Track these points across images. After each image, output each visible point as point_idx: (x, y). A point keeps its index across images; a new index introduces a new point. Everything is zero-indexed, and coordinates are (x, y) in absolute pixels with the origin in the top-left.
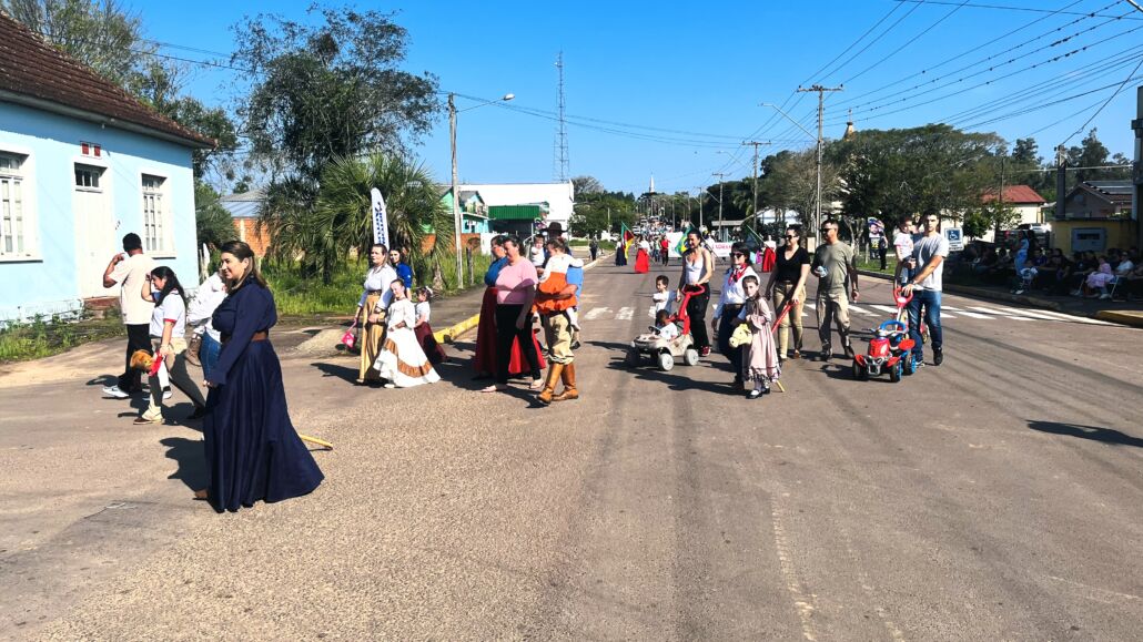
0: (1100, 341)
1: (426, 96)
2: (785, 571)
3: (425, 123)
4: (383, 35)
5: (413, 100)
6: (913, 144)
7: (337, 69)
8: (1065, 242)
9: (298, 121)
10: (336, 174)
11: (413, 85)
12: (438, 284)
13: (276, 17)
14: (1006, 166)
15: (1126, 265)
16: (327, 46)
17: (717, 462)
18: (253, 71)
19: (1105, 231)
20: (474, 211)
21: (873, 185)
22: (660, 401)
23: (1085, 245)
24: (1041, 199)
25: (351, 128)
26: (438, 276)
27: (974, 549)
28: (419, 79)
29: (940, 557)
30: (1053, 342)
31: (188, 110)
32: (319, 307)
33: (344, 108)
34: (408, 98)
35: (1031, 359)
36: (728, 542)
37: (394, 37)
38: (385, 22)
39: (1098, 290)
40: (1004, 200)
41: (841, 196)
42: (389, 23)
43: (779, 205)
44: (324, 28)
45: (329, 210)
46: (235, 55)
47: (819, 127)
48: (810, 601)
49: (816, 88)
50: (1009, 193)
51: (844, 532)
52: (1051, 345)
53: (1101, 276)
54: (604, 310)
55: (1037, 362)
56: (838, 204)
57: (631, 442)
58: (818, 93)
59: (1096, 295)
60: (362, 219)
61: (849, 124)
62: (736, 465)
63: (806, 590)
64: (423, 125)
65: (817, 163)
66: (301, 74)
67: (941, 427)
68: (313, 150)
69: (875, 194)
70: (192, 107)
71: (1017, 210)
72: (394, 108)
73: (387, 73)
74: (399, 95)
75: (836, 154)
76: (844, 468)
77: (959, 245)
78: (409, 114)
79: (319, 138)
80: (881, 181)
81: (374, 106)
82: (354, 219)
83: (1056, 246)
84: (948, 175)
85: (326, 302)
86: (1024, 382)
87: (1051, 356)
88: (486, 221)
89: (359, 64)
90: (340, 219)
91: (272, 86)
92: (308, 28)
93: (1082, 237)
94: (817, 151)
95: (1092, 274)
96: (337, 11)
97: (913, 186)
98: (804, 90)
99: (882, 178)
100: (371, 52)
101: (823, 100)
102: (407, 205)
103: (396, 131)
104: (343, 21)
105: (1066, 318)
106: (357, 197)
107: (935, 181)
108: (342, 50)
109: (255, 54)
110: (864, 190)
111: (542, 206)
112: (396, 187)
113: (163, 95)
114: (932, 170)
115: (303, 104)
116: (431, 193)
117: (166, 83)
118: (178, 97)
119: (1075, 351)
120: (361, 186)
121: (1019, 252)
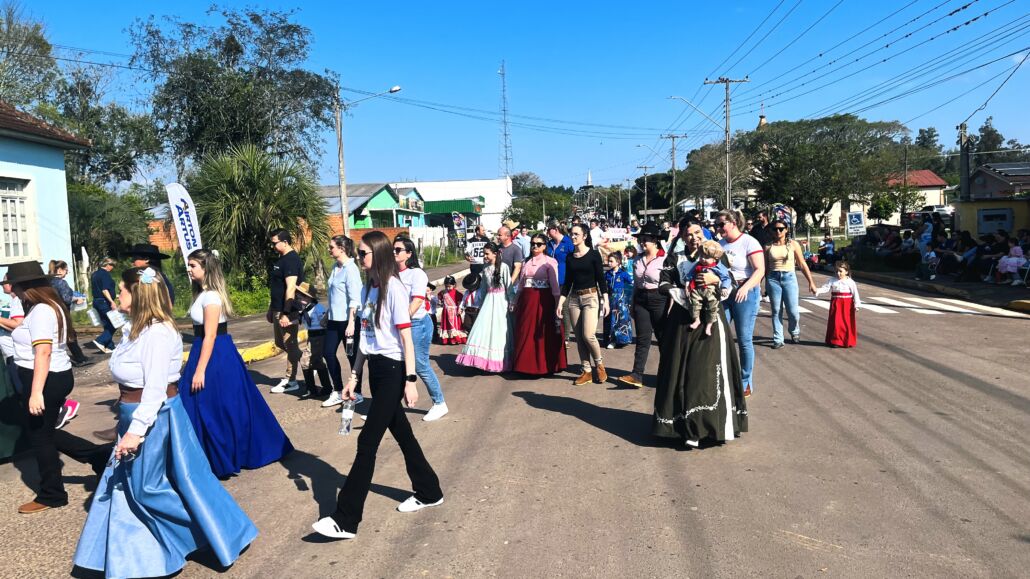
0: (1021, 344)
4: (284, 34)
5: (318, 99)
6: (821, 134)
7: (241, 69)
8: (970, 221)
9: (200, 122)
11: (312, 82)
13: (172, 18)
14: (909, 152)
16: (232, 48)
18: (155, 74)
19: (1010, 211)
20: (408, 206)
21: (784, 173)
23: (992, 227)
24: (942, 182)
25: (251, 126)
26: (321, 273)
28: (319, 77)
30: (968, 348)
31: (113, 116)
33: (243, 107)
35: (941, 378)
37: (296, 36)
38: (282, 21)
39: (1010, 275)
40: (908, 184)
41: (754, 184)
42: (291, 21)
43: (697, 194)
44: (223, 28)
46: (134, 57)
47: (726, 117)
49: (722, 80)
50: (913, 177)
52: (964, 352)
53: (1014, 260)
55: (950, 382)
56: (751, 192)
58: (724, 85)
59: (1008, 281)
60: (229, 217)
61: (762, 117)
64: (325, 121)
65: (726, 152)
66: (198, 75)
69: (786, 181)
70: (117, 113)
71: (921, 193)
73: (292, 73)
74: (296, 94)
75: (748, 145)
77: (861, 230)
78: (317, 113)
79: (220, 137)
80: (793, 168)
82: (220, 218)
83: (963, 228)
84: (855, 162)
86: (934, 421)
87: (966, 372)
88: (422, 216)
89: (264, 64)
91: (171, 87)
92: (206, 29)
93: (988, 218)
94: (725, 141)
95: (1004, 258)
96: (240, 13)
97: (822, 172)
98: (711, 82)
99: (793, 166)
100: (271, 51)
101: (729, 91)
102: (281, 201)
103: (305, 130)
104: (245, 21)
105: (978, 310)
106: (223, 195)
107: (843, 167)
108: (245, 51)
109: (153, 56)
110: (777, 178)
111: (476, 201)
112: (262, 183)
113: (87, 102)
114: (839, 158)
115: (202, 104)
116: (305, 189)
117: (89, 90)
118: (102, 103)
119: (996, 362)
120: (230, 184)
121: (923, 235)
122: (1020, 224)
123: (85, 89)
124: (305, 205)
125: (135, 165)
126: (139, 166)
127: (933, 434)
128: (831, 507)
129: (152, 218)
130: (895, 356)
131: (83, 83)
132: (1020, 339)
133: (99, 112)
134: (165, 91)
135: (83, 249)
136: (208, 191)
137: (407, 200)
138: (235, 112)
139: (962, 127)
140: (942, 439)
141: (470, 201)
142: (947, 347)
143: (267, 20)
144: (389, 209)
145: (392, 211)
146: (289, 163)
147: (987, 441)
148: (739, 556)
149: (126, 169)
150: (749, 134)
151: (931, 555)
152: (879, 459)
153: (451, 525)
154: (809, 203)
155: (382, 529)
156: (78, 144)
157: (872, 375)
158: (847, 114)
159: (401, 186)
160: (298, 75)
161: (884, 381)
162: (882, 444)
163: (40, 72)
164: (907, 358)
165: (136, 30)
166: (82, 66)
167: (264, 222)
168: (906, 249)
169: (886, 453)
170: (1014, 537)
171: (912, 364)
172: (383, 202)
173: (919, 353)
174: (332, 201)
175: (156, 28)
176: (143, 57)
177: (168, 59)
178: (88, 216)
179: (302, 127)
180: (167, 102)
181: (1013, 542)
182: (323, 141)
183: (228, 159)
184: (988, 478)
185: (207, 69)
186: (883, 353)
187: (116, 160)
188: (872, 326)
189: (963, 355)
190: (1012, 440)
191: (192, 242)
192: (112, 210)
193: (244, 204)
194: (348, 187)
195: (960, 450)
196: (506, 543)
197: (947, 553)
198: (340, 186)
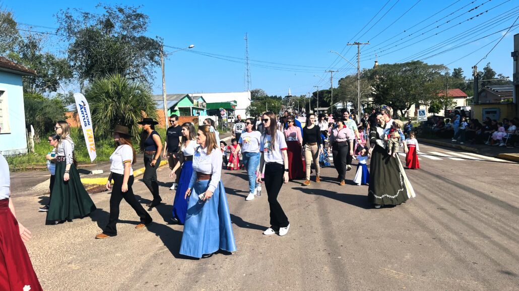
0: (503, 175)
4: (135, 18)
5: (152, 51)
6: (405, 71)
7: (113, 36)
8: (479, 115)
9: (92, 62)
11: (150, 43)
13: (78, 9)
14: (449, 80)
15: (513, 128)
16: (108, 25)
18: (69, 38)
19: (499, 109)
20: (198, 105)
21: (387, 89)
24: (465, 95)
25: (118, 65)
28: (153, 40)
30: (477, 177)
31: (48, 59)
35: (464, 192)
37: (141, 19)
38: (135, 12)
39: (498, 141)
40: (448, 96)
41: (372, 95)
42: (139, 12)
43: (343, 100)
44: (104, 15)
46: (59, 29)
47: (358, 62)
49: (356, 43)
50: (451, 92)
52: (475, 179)
53: (500, 134)
55: (468, 194)
56: (371, 99)
58: (357, 46)
59: (497, 144)
60: (106, 110)
61: (376, 62)
64: (156, 62)
65: (358, 79)
66: (91, 38)
69: (388, 94)
70: (50, 58)
71: (455, 100)
73: (139, 38)
74: (141, 49)
75: (369, 76)
77: (425, 118)
78: (152, 58)
82: (102, 110)
83: (475, 117)
84: (422, 84)
87: (476, 189)
88: (205, 110)
89: (125, 33)
91: (77, 45)
92: (96, 15)
93: (488, 112)
94: (357, 74)
95: (496, 133)
96: (112, 7)
97: (406, 90)
98: (350, 44)
99: (391, 87)
100: (128, 27)
101: (360, 49)
102: (133, 102)
103: (146, 67)
104: (115, 12)
105: (482, 158)
106: (104, 99)
107: (416, 87)
108: (115, 26)
109: (68, 29)
110: (384, 93)
111: (232, 103)
112: (124, 93)
113: (34, 52)
114: (414, 82)
115: (93, 53)
116: (146, 96)
117: (36, 46)
118: (42, 53)
119: (491, 184)
120: (107, 93)
121: (455, 121)
122: (503, 116)
123: (33, 45)
124: (145, 105)
125: (59, 84)
126: (60, 84)
127: (459, 220)
128: (408, 256)
129: (67, 111)
130: (441, 181)
131: (33, 42)
132: (503, 173)
133: (40, 57)
134: (74, 47)
135: (32, 126)
136: (96, 97)
137: (198, 102)
138: (110, 57)
139: (475, 67)
140: (463, 222)
141: (230, 103)
142: (467, 176)
143: (127, 11)
144: (188, 107)
145: (190, 108)
146: (137, 83)
147: (486, 224)
148: (361, 281)
149: (54, 86)
150: (369, 70)
151: (457, 281)
152: (432, 232)
153: (217, 266)
154: (399, 105)
155: (182, 268)
156: (29, 73)
157: (429, 190)
158: (418, 61)
159: (194, 95)
160: (142, 39)
161: (435, 194)
162: (434, 225)
163: (10, 37)
164: (447, 182)
165: (60, 16)
166: (32, 33)
167: (124, 113)
168: (446, 128)
169: (436, 229)
170: (499, 271)
171: (449, 185)
172: (185, 103)
173: (453, 179)
174: (159, 103)
175: (70, 15)
176: (63, 29)
177: (76, 30)
178: (34, 110)
179: (144, 65)
180: (75, 52)
181: (498, 273)
182: (155, 72)
183: (106, 81)
184: (486, 242)
185: (95, 35)
186: (435, 179)
187: (49, 81)
188: (430, 166)
189: (474, 180)
190: (498, 223)
191: (87, 123)
192: (46, 106)
193: (114, 104)
194: (167, 96)
195: (473, 229)
196: (244, 275)
197: (465, 280)
198: (163, 95)
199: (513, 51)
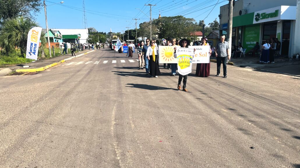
1: (38, 2)
2: (113, 116)
3: (38, 9)
5: (34, 3)
6: (175, 21)
10: (8, 23)
12: (43, 56)
14: (196, 27)
17: (106, 94)
19: (213, 41)
20: (58, 36)
21: (165, 31)
22: (97, 82)
25: (14, 10)
26: (43, 53)
27: (158, 108)
29: (150, 110)
32: (5, 63)
33: (12, 4)
34: (32, 2)
36: (101, 111)
40: (195, 35)
41: (158, 34)
43: (143, 36)
45: (7, 34)
47: (150, 15)
48: (116, 122)
49: (149, 5)
50: (197, 33)
51: (130, 107)
54: (91, 62)
56: (157, 36)
57: (86, 91)
60: (17, 37)
61: (160, 15)
62: (111, 95)
63: (116, 119)
65: (150, 24)
67: (163, 84)
68: (2, 17)
69: (165, 33)
71: (198, 37)
72: (28, 5)
75: (156, 23)
76: (136, 94)
78: (33, 6)
79: (4, 13)
81: (21, 4)
82: (14, 37)
84: (182, 29)
85: (7, 61)
88: (62, 39)
90: (10, 37)
94: (150, 21)
97: (175, 31)
98: (147, 5)
99: (167, 29)
101: (151, 8)
103: (29, 11)
106: (15, 30)
107: (180, 30)
110: (163, 32)
111: (78, 35)
114: (179, 27)
120: (17, 27)
136: (10, 29)
137: (57, 34)
139: (203, 21)
141: (77, 35)
145: (53, 37)
150: (156, 20)
158: (181, 16)
159: (54, 30)
183: (15, 20)
193: (21, 33)
198: (46, 29)
199: (219, 14)
